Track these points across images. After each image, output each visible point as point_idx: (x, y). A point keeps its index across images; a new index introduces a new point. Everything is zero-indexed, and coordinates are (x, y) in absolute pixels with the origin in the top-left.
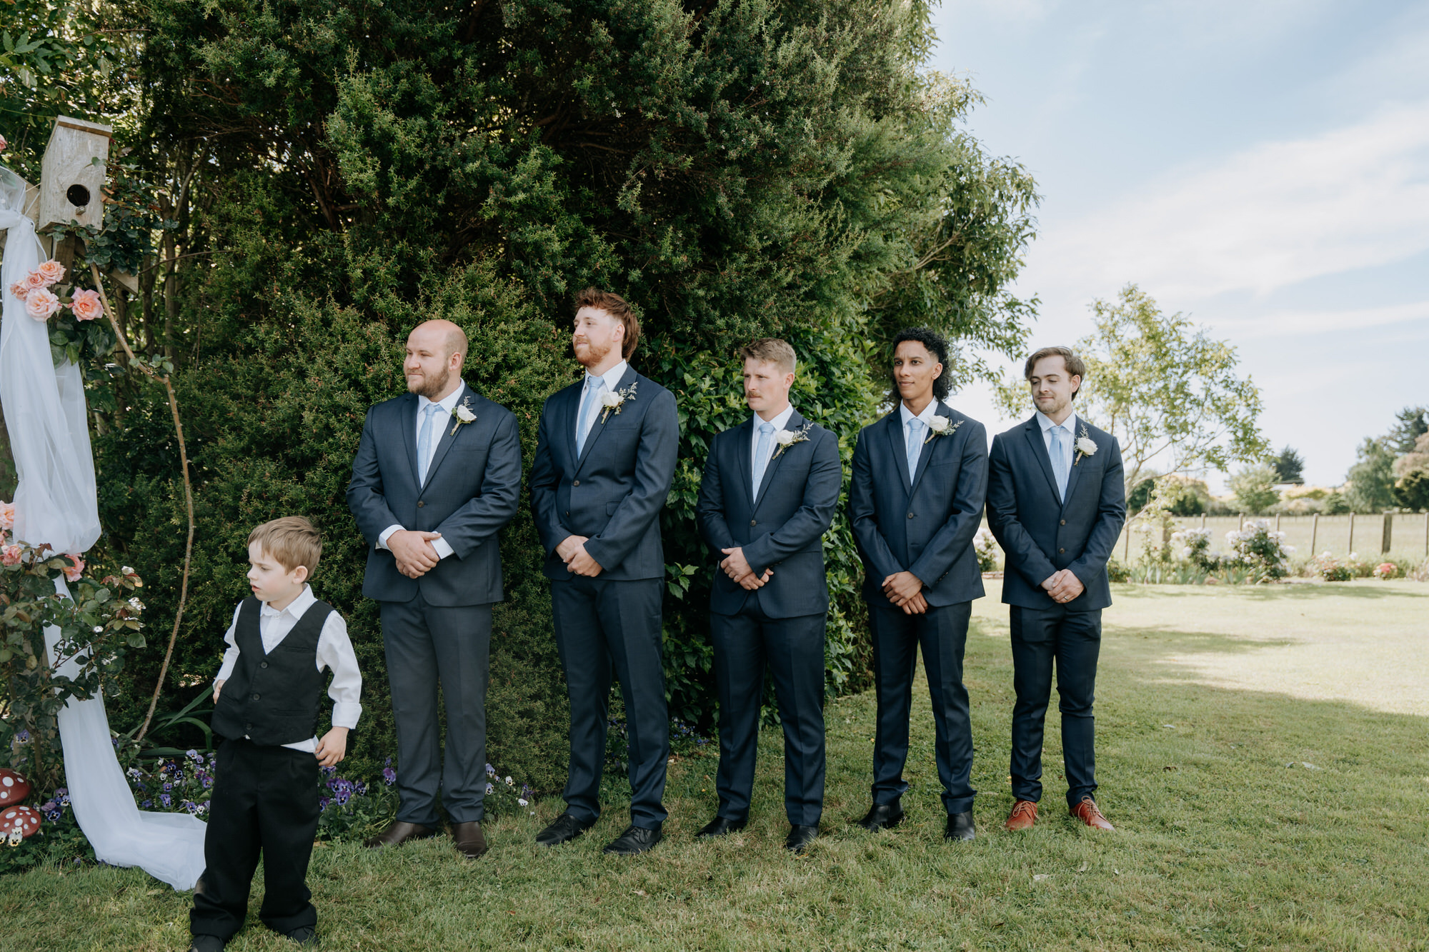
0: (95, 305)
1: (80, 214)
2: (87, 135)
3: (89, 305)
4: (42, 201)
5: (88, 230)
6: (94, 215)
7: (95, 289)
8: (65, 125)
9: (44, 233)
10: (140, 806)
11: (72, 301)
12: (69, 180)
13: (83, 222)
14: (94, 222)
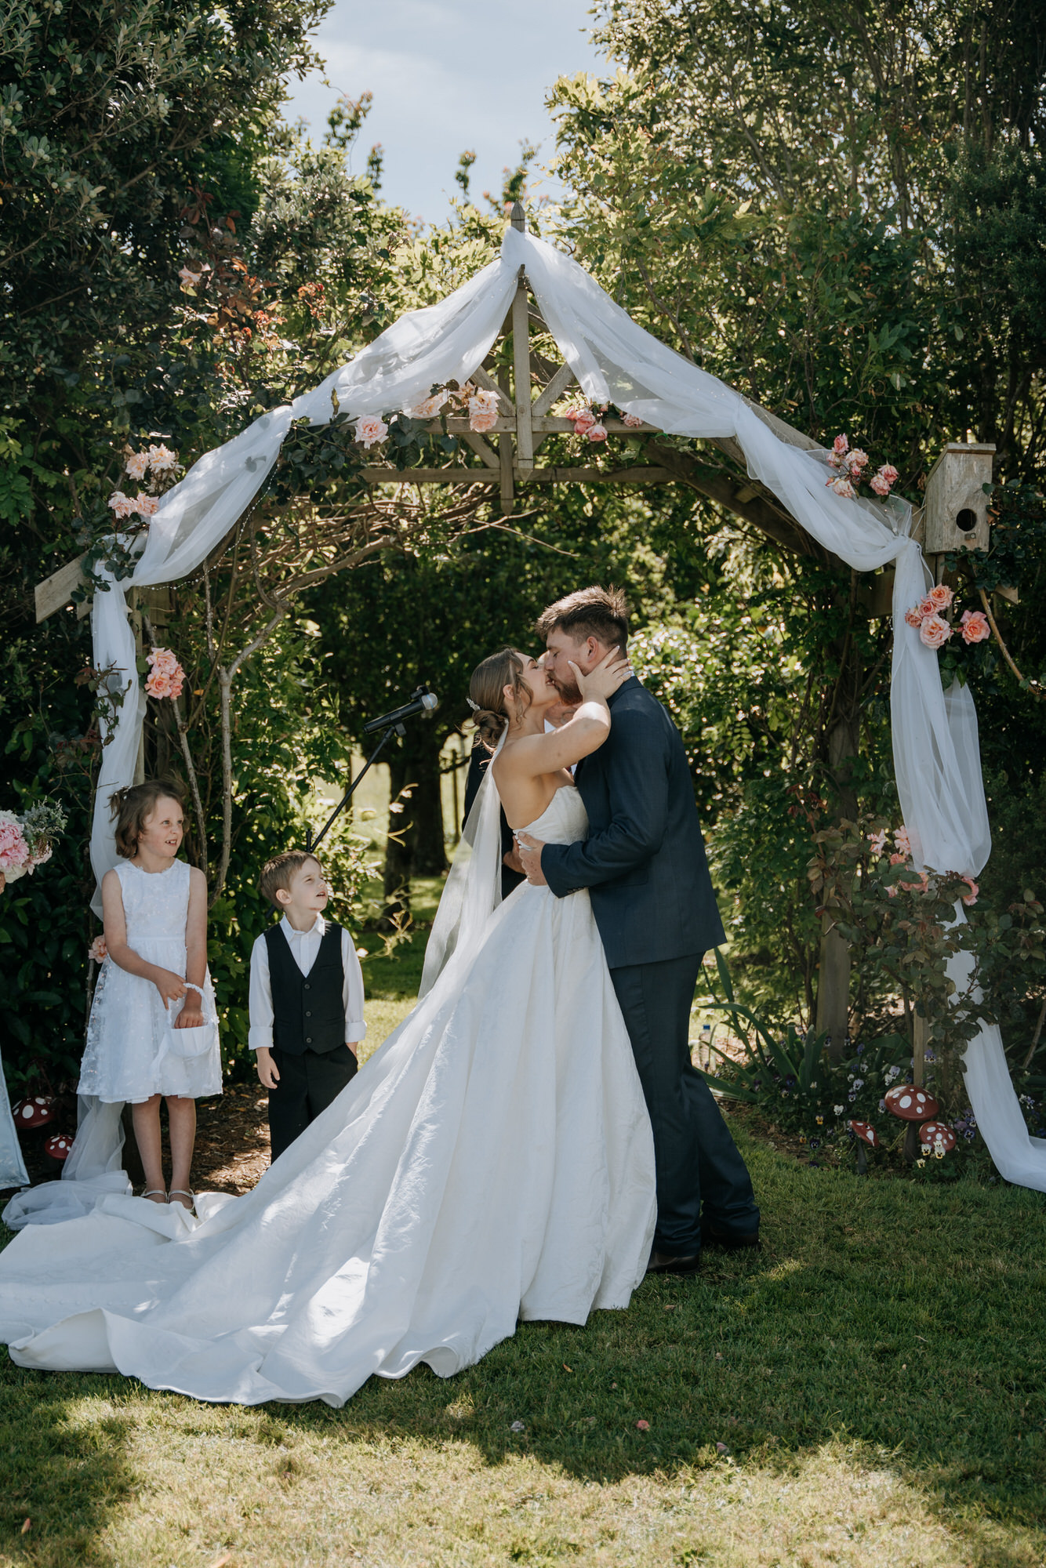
0: (981, 626)
1: (967, 538)
2: (973, 456)
3: (977, 628)
4: (928, 524)
5: (977, 554)
6: (980, 539)
7: (984, 612)
8: (953, 451)
9: (931, 558)
10: (1031, 1133)
11: (962, 625)
12: (957, 506)
13: (971, 547)
14: (981, 545)
